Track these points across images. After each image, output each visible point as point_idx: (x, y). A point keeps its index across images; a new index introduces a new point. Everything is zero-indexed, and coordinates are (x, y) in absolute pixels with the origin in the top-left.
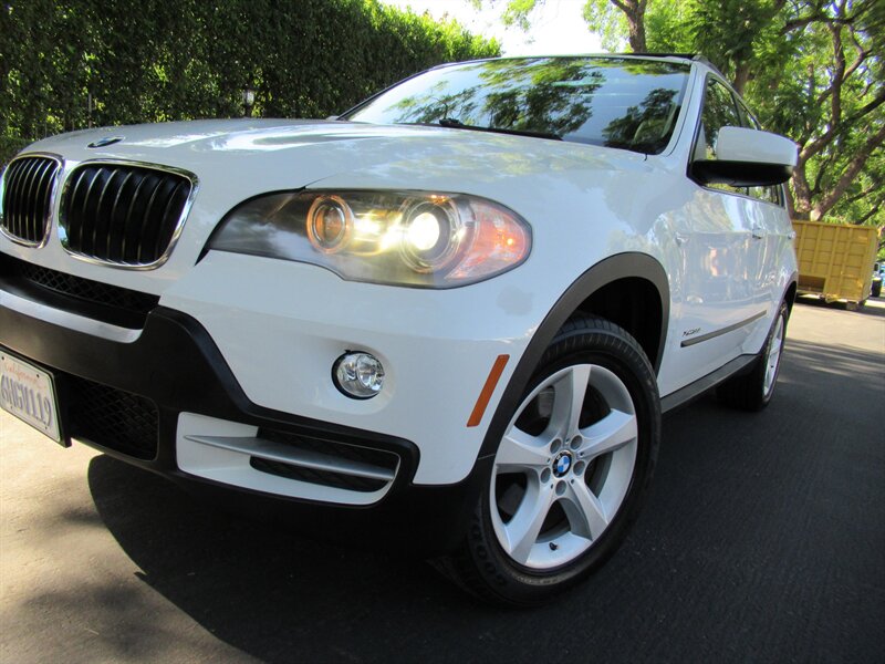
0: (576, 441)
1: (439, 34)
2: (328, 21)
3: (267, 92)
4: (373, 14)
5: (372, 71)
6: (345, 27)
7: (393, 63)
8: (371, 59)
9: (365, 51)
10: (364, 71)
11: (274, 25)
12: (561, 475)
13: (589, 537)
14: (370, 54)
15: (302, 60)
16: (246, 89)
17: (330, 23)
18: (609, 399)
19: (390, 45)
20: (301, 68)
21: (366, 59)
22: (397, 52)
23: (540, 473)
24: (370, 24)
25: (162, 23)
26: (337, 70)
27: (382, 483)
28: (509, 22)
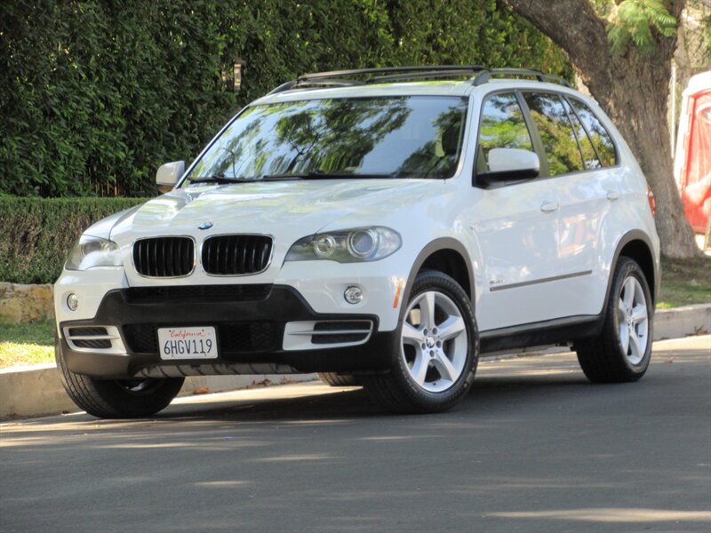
0: (435, 331)
12: (431, 347)
18: (446, 310)
23: (421, 345)
27: (365, 335)
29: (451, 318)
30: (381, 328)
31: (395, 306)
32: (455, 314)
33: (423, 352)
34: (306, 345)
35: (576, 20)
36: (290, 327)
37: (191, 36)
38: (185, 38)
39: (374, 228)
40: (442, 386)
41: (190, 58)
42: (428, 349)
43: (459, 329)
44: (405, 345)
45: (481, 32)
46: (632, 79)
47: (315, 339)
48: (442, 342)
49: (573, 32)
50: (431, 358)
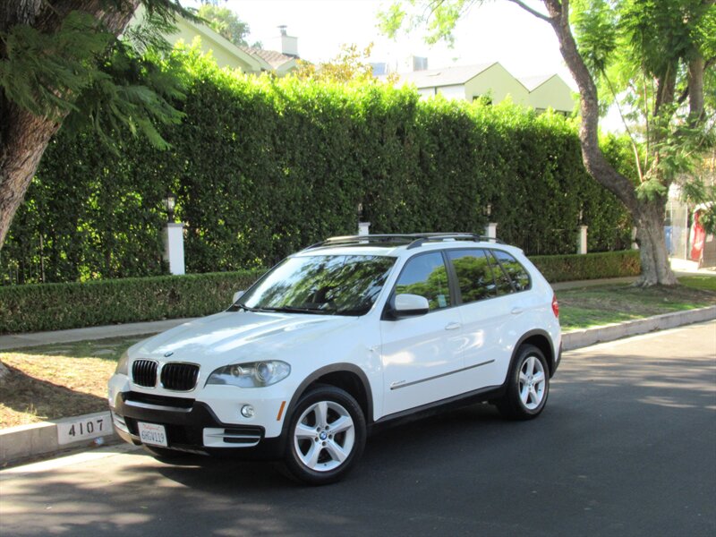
0: (327, 428)
1: (345, 101)
2: (234, 120)
3: (185, 195)
4: (276, 101)
5: (282, 153)
6: (250, 121)
7: (302, 139)
8: (279, 142)
9: (273, 137)
10: (274, 155)
11: (186, 138)
13: (339, 461)
14: (277, 138)
15: (214, 161)
16: (166, 197)
17: (237, 121)
19: (296, 124)
20: (213, 169)
21: (274, 144)
22: (304, 128)
23: (314, 439)
24: (274, 112)
25: (94, 163)
26: (248, 161)
28: (432, 41)
29: (343, 417)
30: (267, 435)
31: (279, 419)
32: (345, 415)
33: (316, 443)
34: (220, 444)
35: (625, 188)
36: (207, 431)
37: (464, 195)
38: (462, 197)
39: (270, 362)
40: (331, 466)
41: (463, 204)
42: (321, 441)
43: (349, 425)
44: (299, 441)
45: (602, 191)
46: (648, 212)
47: (226, 440)
48: (333, 435)
49: (624, 193)
50: (322, 447)
